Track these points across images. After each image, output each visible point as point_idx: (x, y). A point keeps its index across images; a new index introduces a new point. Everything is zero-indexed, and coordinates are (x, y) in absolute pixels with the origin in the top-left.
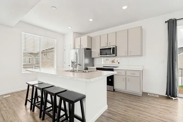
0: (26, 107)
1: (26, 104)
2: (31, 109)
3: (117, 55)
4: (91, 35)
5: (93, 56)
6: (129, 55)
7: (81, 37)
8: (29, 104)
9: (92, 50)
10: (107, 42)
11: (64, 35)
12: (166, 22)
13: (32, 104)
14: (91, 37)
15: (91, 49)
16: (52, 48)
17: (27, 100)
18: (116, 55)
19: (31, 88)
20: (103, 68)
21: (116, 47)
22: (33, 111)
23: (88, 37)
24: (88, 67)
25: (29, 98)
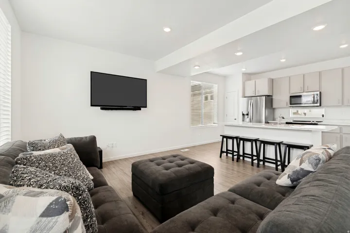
3: (322, 105)
5: (275, 106)
7: (256, 80)
9: (274, 97)
14: (273, 80)
15: (272, 96)
18: (320, 105)
21: (321, 93)
23: (270, 79)
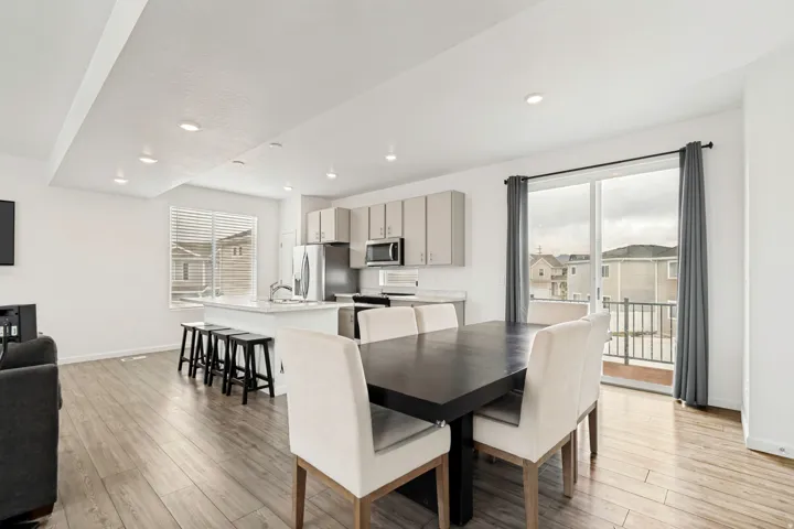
0: (180, 374)
1: (180, 369)
2: (190, 375)
3: (406, 262)
4: (351, 203)
5: (354, 265)
6: (429, 263)
7: (322, 211)
8: (186, 366)
9: (351, 247)
10: (383, 227)
11: (278, 202)
12: (506, 182)
13: (191, 366)
14: (349, 211)
15: (348, 244)
16: (245, 233)
17: (182, 361)
18: (402, 263)
19: (190, 334)
20: (380, 296)
21: (402, 240)
22: (194, 377)
23: (338, 210)
24: (336, 295)
25: (187, 355)
